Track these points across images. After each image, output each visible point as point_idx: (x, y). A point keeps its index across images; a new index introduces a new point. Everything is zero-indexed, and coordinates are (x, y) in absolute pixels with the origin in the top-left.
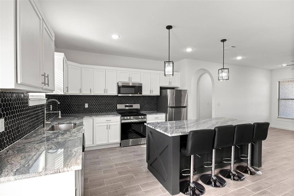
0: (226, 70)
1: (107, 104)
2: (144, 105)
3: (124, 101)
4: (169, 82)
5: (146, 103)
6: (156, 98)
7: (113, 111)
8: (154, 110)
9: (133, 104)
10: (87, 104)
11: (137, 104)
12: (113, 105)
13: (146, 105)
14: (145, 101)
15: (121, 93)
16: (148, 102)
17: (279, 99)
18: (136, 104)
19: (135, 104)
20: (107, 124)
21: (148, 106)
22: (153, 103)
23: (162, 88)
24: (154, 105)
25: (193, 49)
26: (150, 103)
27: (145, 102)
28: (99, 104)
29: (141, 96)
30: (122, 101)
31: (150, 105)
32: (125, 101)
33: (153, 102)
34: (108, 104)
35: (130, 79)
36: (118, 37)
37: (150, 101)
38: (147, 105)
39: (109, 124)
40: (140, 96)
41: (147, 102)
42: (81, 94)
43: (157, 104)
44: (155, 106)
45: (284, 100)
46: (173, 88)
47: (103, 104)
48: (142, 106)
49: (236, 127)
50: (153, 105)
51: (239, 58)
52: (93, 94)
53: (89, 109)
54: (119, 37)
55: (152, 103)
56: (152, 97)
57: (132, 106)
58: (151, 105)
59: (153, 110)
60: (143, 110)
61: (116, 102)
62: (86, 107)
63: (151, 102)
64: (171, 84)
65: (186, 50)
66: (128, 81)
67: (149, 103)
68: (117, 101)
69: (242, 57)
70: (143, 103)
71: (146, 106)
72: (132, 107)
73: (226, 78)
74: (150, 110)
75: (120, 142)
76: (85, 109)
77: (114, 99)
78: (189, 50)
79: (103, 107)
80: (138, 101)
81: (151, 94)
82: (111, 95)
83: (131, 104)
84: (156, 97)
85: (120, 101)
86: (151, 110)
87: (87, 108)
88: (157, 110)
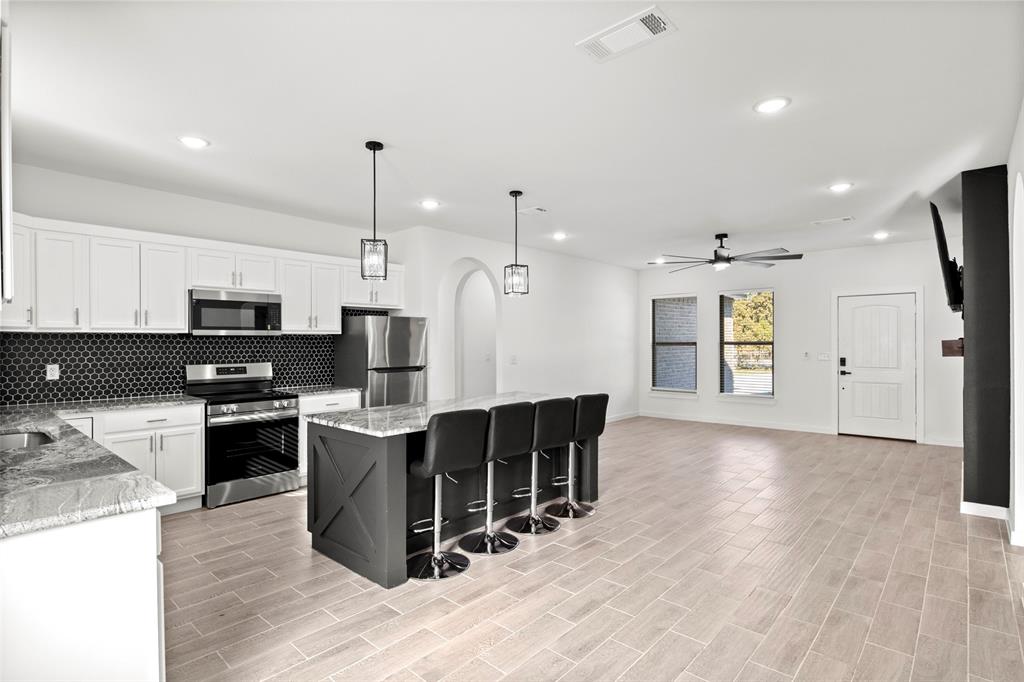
0: (523, 270)
1: (142, 363)
2: (287, 365)
3: (211, 353)
4: (372, 293)
5: (295, 360)
6: (328, 343)
8: (321, 380)
9: (247, 362)
10: (57, 366)
11: (264, 361)
12: (167, 368)
13: (293, 365)
14: (290, 352)
15: (203, 325)
16: (302, 356)
17: (654, 344)
18: (258, 361)
19: (252, 361)
20: (152, 433)
21: (300, 369)
22: (319, 360)
23: (347, 313)
24: (321, 364)
25: (440, 203)
26: (309, 360)
27: (292, 356)
28: (111, 365)
29: (277, 337)
30: (205, 353)
31: (307, 364)
32: (217, 353)
33: (316, 356)
34: (150, 363)
35: (238, 278)
36: (204, 144)
37: (309, 352)
38: (297, 365)
39: (159, 432)
40: (272, 337)
41: (297, 356)
42: (33, 330)
43: (330, 363)
44: (324, 368)
45: (666, 347)
46: (383, 313)
47: (127, 364)
48: (280, 369)
49: (538, 407)
50: (317, 364)
51: (559, 236)
53: (64, 384)
54: (209, 144)
55: (314, 360)
56: (316, 339)
57: (244, 370)
58: (312, 364)
59: (317, 380)
60: (282, 383)
61: (181, 358)
62: (49, 377)
63: (312, 356)
64: (376, 300)
65: (421, 203)
66: (232, 286)
67: (305, 360)
68: (185, 353)
69: (567, 235)
70: (285, 361)
71: (295, 369)
72: (245, 372)
73: (523, 289)
74: (307, 381)
75: (204, 493)
76: (47, 384)
77: (174, 348)
78: (430, 205)
79: (127, 375)
80: (263, 352)
81: (313, 328)
82: (165, 332)
83: (241, 362)
84: (330, 338)
85: (198, 353)
86: (312, 381)
87: (55, 383)
88: (331, 379)
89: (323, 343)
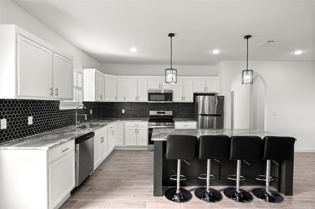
1: (141, 110)
2: (178, 112)
4: (205, 88)
5: (180, 110)
7: (146, 117)
8: (189, 117)
9: (166, 110)
10: (124, 110)
11: (171, 110)
12: (146, 111)
13: (180, 112)
14: (179, 108)
15: (151, 100)
16: (183, 109)
19: (168, 110)
20: (136, 128)
21: (182, 113)
22: (188, 110)
23: (196, 95)
24: (189, 112)
25: (220, 51)
26: (185, 111)
27: (179, 109)
28: (134, 110)
29: (172, 103)
30: (155, 107)
31: (184, 112)
32: (158, 107)
33: (187, 109)
34: (142, 110)
35: (161, 86)
36: (136, 50)
37: (185, 108)
38: (181, 112)
39: (138, 128)
40: (170, 103)
41: (181, 109)
42: (117, 101)
43: (192, 112)
44: (190, 113)
47: (137, 110)
48: (175, 112)
50: (187, 112)
51: (298, 52)
52: (126, 101)
53: (125, 114)
54: (137, 50)
55: (187, 110)
56: (187, 104)
58: (186, 112)
59: (187, 117)
60: (176, 117)
61: (149, 109)
62: (123, 112)
63: (186, 109)
64: (207, 90)
65: (212, 52)
66: (159, 89)
67: (183, 110)
68: (150, 107)
69: (303, 51)
70: (177, 110)
71: (180, 113)
72: (165, 114)
74: (184, 117)
75: (148, 146)
76: (122, 114)
77: (148, 106)
78: (216, 52)
79: (137, 113)
80: (171, 107)
82: (143, 102)
83: (164, 110)
84: (192, 104)
85: (153, 107)
86: (186, 117)
87: (124, 114)
88: (192, 117)
89: (190, 105)
